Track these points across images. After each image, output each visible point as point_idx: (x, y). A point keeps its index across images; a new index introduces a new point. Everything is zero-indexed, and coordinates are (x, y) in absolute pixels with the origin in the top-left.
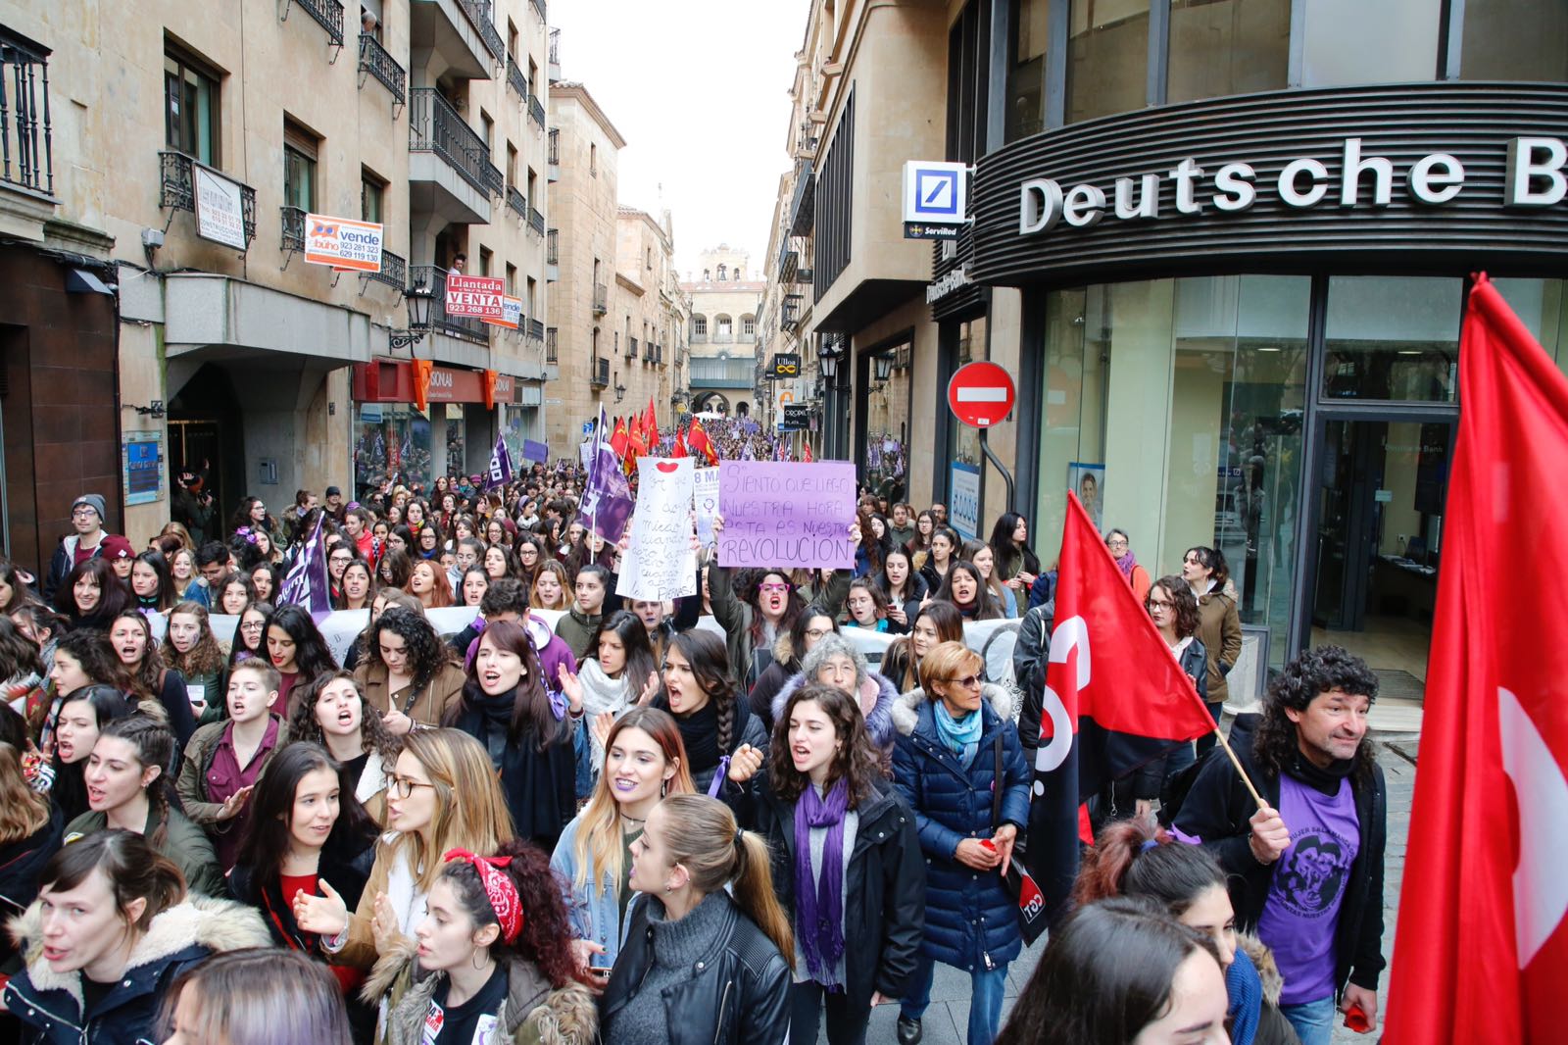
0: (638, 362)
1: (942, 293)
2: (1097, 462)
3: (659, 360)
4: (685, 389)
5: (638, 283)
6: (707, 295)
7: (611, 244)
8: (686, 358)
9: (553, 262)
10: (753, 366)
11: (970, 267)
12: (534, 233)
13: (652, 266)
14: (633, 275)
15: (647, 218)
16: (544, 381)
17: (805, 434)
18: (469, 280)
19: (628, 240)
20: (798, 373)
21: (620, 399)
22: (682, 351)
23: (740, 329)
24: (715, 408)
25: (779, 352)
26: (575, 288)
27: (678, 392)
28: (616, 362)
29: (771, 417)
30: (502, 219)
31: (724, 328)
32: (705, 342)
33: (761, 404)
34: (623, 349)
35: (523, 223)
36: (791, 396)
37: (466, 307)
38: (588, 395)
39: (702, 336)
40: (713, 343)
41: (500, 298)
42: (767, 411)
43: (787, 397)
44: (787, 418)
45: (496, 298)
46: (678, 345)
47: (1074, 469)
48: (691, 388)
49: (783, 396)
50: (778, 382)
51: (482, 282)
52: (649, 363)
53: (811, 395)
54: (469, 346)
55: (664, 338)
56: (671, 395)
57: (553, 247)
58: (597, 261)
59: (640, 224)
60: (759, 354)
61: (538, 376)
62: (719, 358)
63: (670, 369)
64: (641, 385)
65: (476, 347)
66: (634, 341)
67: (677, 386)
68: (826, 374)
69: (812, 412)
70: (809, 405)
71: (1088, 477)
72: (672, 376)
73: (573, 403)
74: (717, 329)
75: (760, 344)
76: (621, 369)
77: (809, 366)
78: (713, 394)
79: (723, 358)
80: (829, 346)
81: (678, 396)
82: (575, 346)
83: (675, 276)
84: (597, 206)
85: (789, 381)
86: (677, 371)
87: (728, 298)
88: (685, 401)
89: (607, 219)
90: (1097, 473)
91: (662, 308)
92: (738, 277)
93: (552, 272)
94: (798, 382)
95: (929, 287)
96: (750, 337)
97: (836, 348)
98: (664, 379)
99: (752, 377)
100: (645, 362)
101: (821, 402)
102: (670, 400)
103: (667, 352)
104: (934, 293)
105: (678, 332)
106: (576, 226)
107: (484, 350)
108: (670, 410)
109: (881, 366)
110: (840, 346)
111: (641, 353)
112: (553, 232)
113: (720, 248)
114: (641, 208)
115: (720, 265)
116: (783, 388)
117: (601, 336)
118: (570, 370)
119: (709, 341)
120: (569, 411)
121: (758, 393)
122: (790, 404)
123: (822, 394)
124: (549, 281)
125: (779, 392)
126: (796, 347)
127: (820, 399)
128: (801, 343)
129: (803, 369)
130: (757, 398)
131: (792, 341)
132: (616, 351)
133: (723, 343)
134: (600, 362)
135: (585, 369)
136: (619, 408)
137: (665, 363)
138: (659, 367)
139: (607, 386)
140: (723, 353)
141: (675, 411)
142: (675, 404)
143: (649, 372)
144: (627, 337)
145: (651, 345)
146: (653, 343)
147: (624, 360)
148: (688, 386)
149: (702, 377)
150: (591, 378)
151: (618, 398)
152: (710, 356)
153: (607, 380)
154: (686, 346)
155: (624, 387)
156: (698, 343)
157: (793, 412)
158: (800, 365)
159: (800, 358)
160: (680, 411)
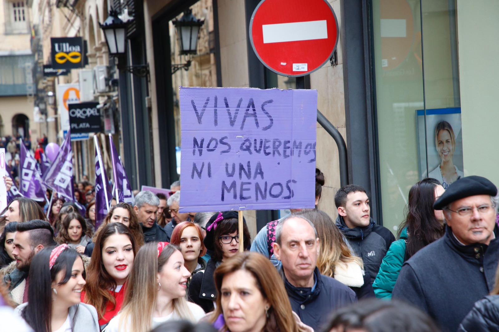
10: (29, 65)
20: (86, 63)
33: (44, 112)
36: (77, 92)
44: (73, 120)
49: (67, 94)
53: (102, 86)
60: (37, 48)
69: (105, 109)
70: (101, 99)
75: (36, 33)
77: (97, 49)
80: (115, 14)
85: (74, 74)
94: (86, 73)
96: (22, 26)
97: (125, 17)
99: (30, 79)
101: (115, 93)
109: (186, 36)
110: (130, 14)
116: (68, 82)
123: (115, 83)
126: (80, 28)
127: (114, 91)
128: (85, 22)
129: (91, 56)
130: (38, 106)
131: (74, 22)
157: (81, 112)
158: (86, 51)
159: (85, 42)
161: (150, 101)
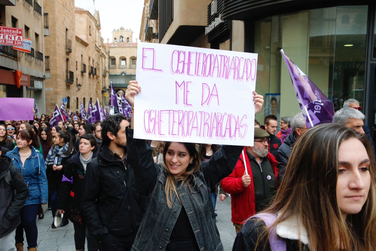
0: (87, 74)
1: (211, 29)
2: (277, 92)
3: (96, 74)
4: (107, 87)
5: (86, 41)
6: (116, 49)
7: (73, 23)
8: (107, 75)
9: (47, 27)
11: (223, 15)
12: (37, 14)
13: (91, 34)
14: (83, 37)
15: (88, 13)
16: (44, 79)
18: (6, 29)
19: (81, 22)
21: (79, 89)
22: (105, 72)
23: (130, 63)
26: (57, 40)
27: (105, 88)
28: (77, 74)
30: (22, 6)
31: (123, 63)
32: (115, 68)
34: (80, 68)
35: (32, 8)
37: (5, 41)
38: (65, 87)
39: (114, 66)
40: (119, 68)
41: (21, 37)
45: (19, 37)
46: (104, 68)
47: (267, 97)
51: (12, 30)
52: (92, 75)
54: (8, 59)
55: (98, 65)
56: (101, 89)
57: (46, 21)
58: (67, 30)
59: (85, 15)
61: (41, 76)
62: (121, 75)
63: (101, 78)
64: (88, 84)
65: (11, 60)
66: (85, 66)
67: (104, 85)
71: (274, 99)
72: (101, 81)
73: (58, 90)
74: (120, 63)
76: (79, 77)
78: (119, 90)
79: (123, 75)
81: (104, 90)
82: (58, 65)
83: (102, 39)
84: (66, 6)
86: (104, 79)
87: (125, 50)
88: (108, 92)
89: (71, 11)
90: (277, 97)
91: (96, 52)
92: (128, 41)
93: (46, 32)
95: (206, 28)
96: (134, 66)
98: (98, 82)
100: (90, 74)
102: (101, 91)
103: (99, 71)
104: (208, 30)
105: (104, 63)
106: (57, 14)
107: (15, 62)
108: (101, 96)
111: (88, 71)
112: (46, 14)
113: (121, 29)
114: (85, 9)
115: (121, 36)
117: (70, 62)
118: (56, 76)
119: (117, 68)
120: (56, 93)
124: (45, 36)
132: (77, 69)
133: (123, 68)
134: (70, 73)
135: (63, 76)
136: (79, 94)
137: (98, 75)
138: (96, 77)
139: (73, 83)
140: (123, 73)
141: (103, 96)
142: (103, 93)
143: (91, 79)
144: (81, 64)
145: (92, 68)
146: (93, 67)
147: (80, 73)
148: (109, 86)
149: (114, 83)
150: (66, 79)
151: (78, 89)
152: (117, 74)
153: (73, 81)
154: (107, 69)
155: (81, 84)
156: (113, 69)
160: (105, 96)
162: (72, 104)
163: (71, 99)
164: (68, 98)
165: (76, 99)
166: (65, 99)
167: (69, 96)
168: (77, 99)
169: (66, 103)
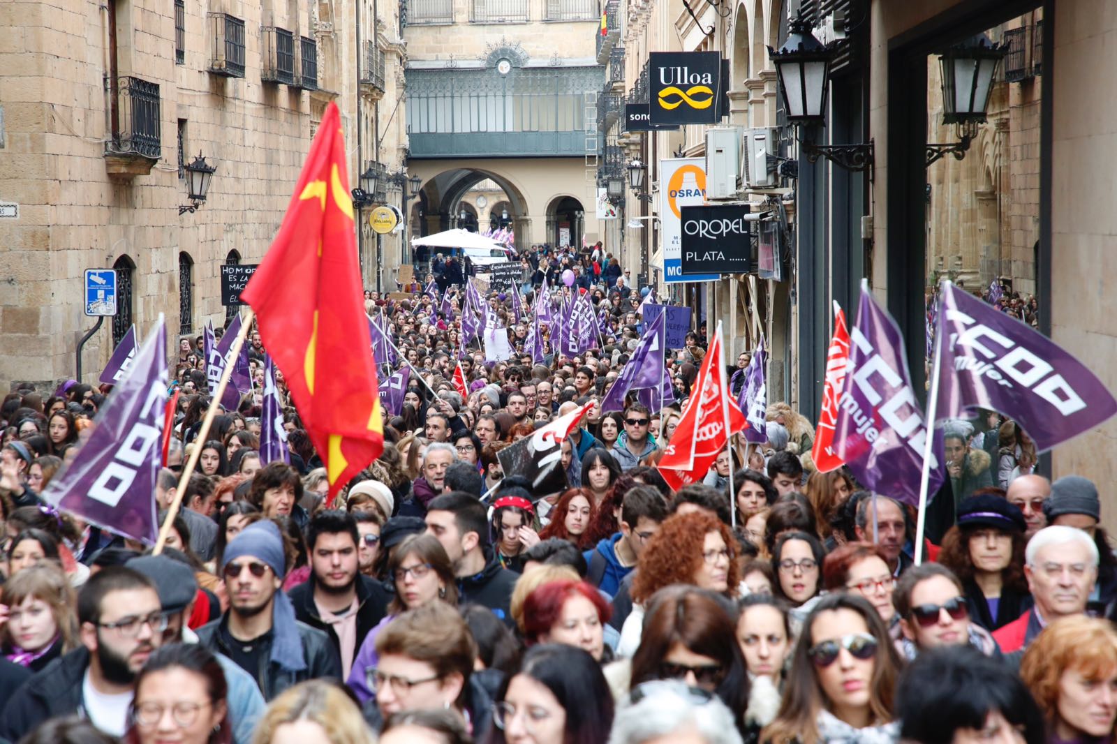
0: (248, 88)
3: (311, 81)
4: (393, 162)
8: (392, 70)
10: (592, 90)
17: (744, 287)
20: (725, 110)
21: (197, 199)
22: (379, 52)
24: (484, 218)
25: (664, 45)
27: (373, 172)
28: (183, 91)
29: (648, 238)
32: (449, 20)
33: (617, 201)
34: (202, 49)
36: (701, 176)
38: (99, 190)
39: (438, 5)
40: (474, 23)
42: (634, 223)
43: (689, 182)
44: (688, 242)
46: (367, 34)
48: (410, 160)
49: (678, 177)
50: (663, 135)
52: (283, 89)
53: (759, 173)
55: (326, 14)
60: (611, 55)
62: (491, 68)
64: (259, 156)
66: (234, 25)
67: (368, 155)
68: (797, 110)
69: (763, 224)
70: (755, 201)
72: (351, 127)
73: (50, 215)
76: (199, 112)
77: (752, 85)
78: (477, 176)
79: (504, 67)
80: (803, 27)
81: (370, 187)
82: (52, 43)
85: (695, 133)
86: (367, 110)
88: (395, 200)
94: (722, 135)
96: (581, 3)
97: (825, 33)
98: (330, 137)
99: (591, 122)
100: (269, 86)
101: (787, 192)
103: (336, 56)
109: (963, 79)
110: (838, 27)
111: (254, 62)
116: (679, 154)
118: (40, 118)
119: (460, 18)
120: (42, 240)
121: (608, 170)
122: (698, 201)
123: (790, 169)
125: (667, 167)
126: (714, 30)
127: (785, 185)
128: (727, 19)
129: (735, 97)
130: (606, 185)
131: (702, 12)
132: (180, 54)
133: (502, 23)
134: (132, 92)
135: (88, 111)
136: (196, 226)
137: (329, 89)
138: (312, 100)
139: (155, 161)
140: (502, 54)
141: (365, 230)
142: (366, 208)
143: (282, 115)
144: (211, 14)
145: (285, 37)
146: (292, 30)
147: (204, 82)
148: (402, 155)
149: (441, 126)
150: (109, 137)
151: (192, 196)
152: (462, 64)
153: (156, 145)
154: (391, 33)
155: (209, 163)
156: (428, 25)
157: (708, 226)
158: (725, 85)
159: (725, 63)
160: (379, 228)
161: (871, 227)
162: (146, 304)
163: (140, 273)
164: (125, 266)
165: (177, 264)
166: (100, 275)
167: (132, 255)
168: (186, 260)
169: (108, 307)
